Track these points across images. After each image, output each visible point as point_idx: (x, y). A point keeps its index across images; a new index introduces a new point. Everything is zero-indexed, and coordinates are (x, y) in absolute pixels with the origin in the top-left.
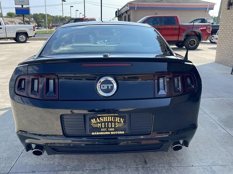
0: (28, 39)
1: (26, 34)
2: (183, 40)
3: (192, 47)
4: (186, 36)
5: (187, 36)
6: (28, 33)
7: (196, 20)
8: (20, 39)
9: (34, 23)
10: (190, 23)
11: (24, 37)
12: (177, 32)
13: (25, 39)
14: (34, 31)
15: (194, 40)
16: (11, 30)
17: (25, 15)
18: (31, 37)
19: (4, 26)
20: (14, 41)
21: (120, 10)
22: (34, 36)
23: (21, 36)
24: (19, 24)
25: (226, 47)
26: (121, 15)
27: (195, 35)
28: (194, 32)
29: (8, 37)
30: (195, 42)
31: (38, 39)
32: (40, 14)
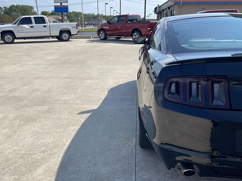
0: (71, 37)
1: (68, 32)
6: (71, 31)
8: (63, 37)
9: (67, 21)
11: (67, 35)
13: (68, 37)
14: (77, 28)
16: (54, 28)
17: (63, 13)
18: (74, 35)
19: (49, 24)
20: (56, 40)
21: (161, 6)
22: (76, 34)
23: (64, 35)
24: (53, 22)
26: (162, 11)
29: (52, 35)
31: (79, 38)
32: (73, 12)
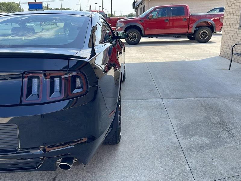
2: (193, 31)
3: (204, 39)
4: (196, 27)
5: (199, 27)
7: (215, 9)
10: (208, 12)
12: (186, 23)
15: (206, 31)
21: (136, 1)
25: (230, 39)
26: (138, 7)
27: (206, 26)
28: (206, 23)
30: (207, 33)
